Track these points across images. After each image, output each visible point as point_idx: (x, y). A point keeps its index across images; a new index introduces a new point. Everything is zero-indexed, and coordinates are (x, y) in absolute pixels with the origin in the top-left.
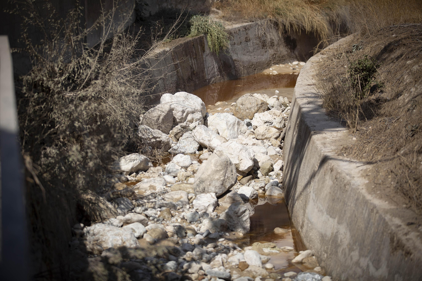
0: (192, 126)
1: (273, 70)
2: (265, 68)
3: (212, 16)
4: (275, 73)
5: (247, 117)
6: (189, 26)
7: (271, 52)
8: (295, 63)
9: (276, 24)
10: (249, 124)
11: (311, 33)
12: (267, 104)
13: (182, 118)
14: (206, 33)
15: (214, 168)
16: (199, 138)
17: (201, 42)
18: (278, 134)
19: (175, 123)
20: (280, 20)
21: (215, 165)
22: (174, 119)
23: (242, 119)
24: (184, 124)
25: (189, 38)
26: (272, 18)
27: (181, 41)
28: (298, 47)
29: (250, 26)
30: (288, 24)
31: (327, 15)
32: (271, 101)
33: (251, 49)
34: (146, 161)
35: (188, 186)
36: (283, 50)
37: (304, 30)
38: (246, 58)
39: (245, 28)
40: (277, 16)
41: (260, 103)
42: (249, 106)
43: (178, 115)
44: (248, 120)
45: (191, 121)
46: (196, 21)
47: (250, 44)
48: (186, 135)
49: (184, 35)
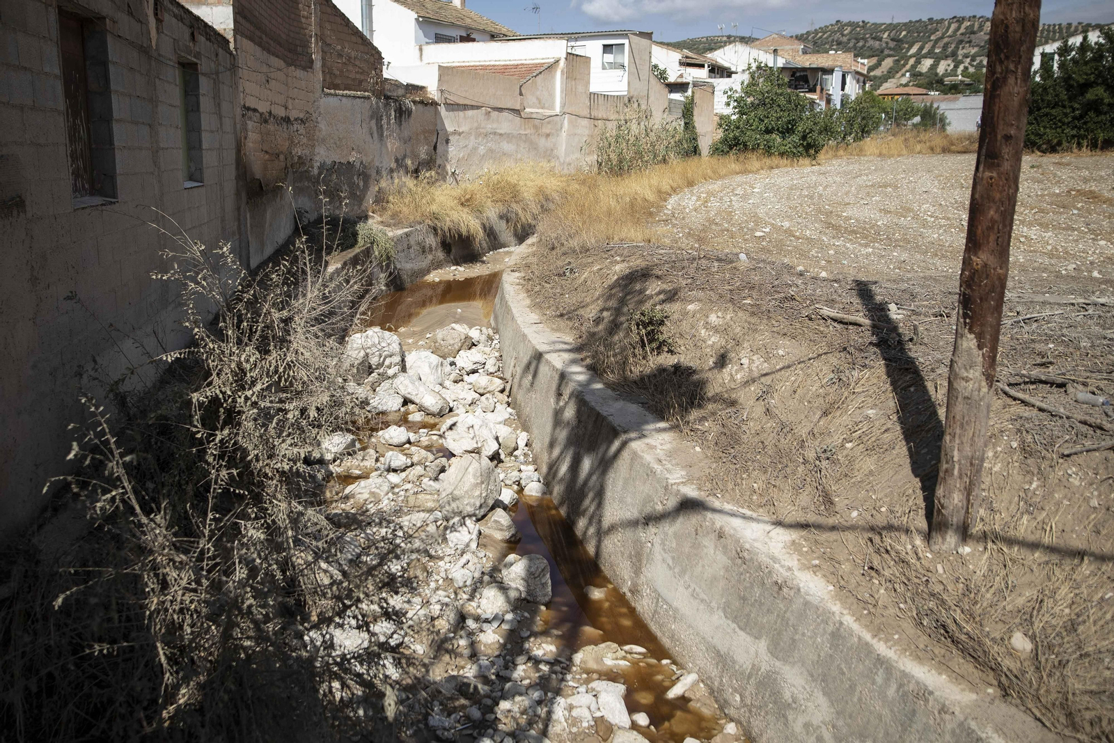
0: (391, 372)
1: (434, 277)
2: (425, 275)
3: (370, 221)
4: (437, 280)
5: (450, 355)
6: (355, 235)
7: (430, 257)
8: (453, 268)
9: (435, 229)
10: (453, 364)
11: (468, 237)
12: (471, 338)
13: (379, 364)
14: (372, 243)
15: (472, 480)
16: (403, 391)
17: (367, 253)
18: (502, 387)
19: (371, 370)
20: (439, 225)
21: (474, 476)
22: (370, 367)
23: (444, 357)
24: (381, 371)
25: (357, 250)
26: (430, 223)
27: (350, 254)
28: (453, 251)
29: (411, 231)
30: (446, 229)
31: (477, 218)
32: (474, 334)
33: (413, 256)
34: (353, 443)
35: (429, 497)
36: (440, 255)
37: (460, 235)
38: (408, 266)
39: (407, 235)
40: (436, 222)
41: (463, 337)
42: (452, 342)
43: (374, 361)
44: (452, 359)
45: (389, 367)
46: (362, 229)
47: (412, 250)
48: (385, 385)
49: (352, 246)
